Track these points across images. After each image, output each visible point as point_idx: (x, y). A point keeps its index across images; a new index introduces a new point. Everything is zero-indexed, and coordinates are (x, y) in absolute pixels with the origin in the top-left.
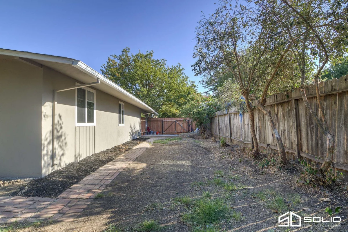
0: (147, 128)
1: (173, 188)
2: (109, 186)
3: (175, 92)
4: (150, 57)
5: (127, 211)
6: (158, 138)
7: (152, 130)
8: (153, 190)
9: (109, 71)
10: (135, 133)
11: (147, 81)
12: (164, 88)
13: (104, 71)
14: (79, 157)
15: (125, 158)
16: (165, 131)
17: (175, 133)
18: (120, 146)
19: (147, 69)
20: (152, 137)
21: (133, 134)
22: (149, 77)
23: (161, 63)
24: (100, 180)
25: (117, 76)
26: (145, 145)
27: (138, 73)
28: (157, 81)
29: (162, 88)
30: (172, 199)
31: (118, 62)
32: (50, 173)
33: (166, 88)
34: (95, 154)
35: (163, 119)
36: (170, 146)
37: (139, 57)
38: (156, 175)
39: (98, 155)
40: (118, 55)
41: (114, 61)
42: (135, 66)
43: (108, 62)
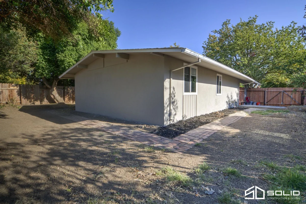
0: (246, 98)
1: (263, 154)
2: (206, 140)
3: (285, 57)
4: (253, 23)
5: (217, 159)
6: (258, 109)
7: (252, 101)
8: (242, 151)
9: (209, 46)
10: (232, 102)
11: (249, 49)
12: (269, 55)
13: (205, 47)
14: (185, 118)
15: (220, 122)
16: (267, 102)
17: (282, 105)
18: (217, 112)
19: (249, 38)
20: (251, 107)
21: (229, 104)
22: (251, 45)
23: (267, 27)
24: (199, 135)
25: (217, 50)
26: (243, 114)
27: (238, 43)
28: (261, 48)
29: (267, 54)
30: (258, 161)
31: (218, 36)
32: (168, 125)
33: (272, 54)
34: (196, 117)
35: (266, 90)
36: (271, 118)
37: (240, 26)
38: (247, 140)
39: (199, 118)
40: (218, 30)
41: (214, 36)
42: (235, 36)
43: (209, 38)
